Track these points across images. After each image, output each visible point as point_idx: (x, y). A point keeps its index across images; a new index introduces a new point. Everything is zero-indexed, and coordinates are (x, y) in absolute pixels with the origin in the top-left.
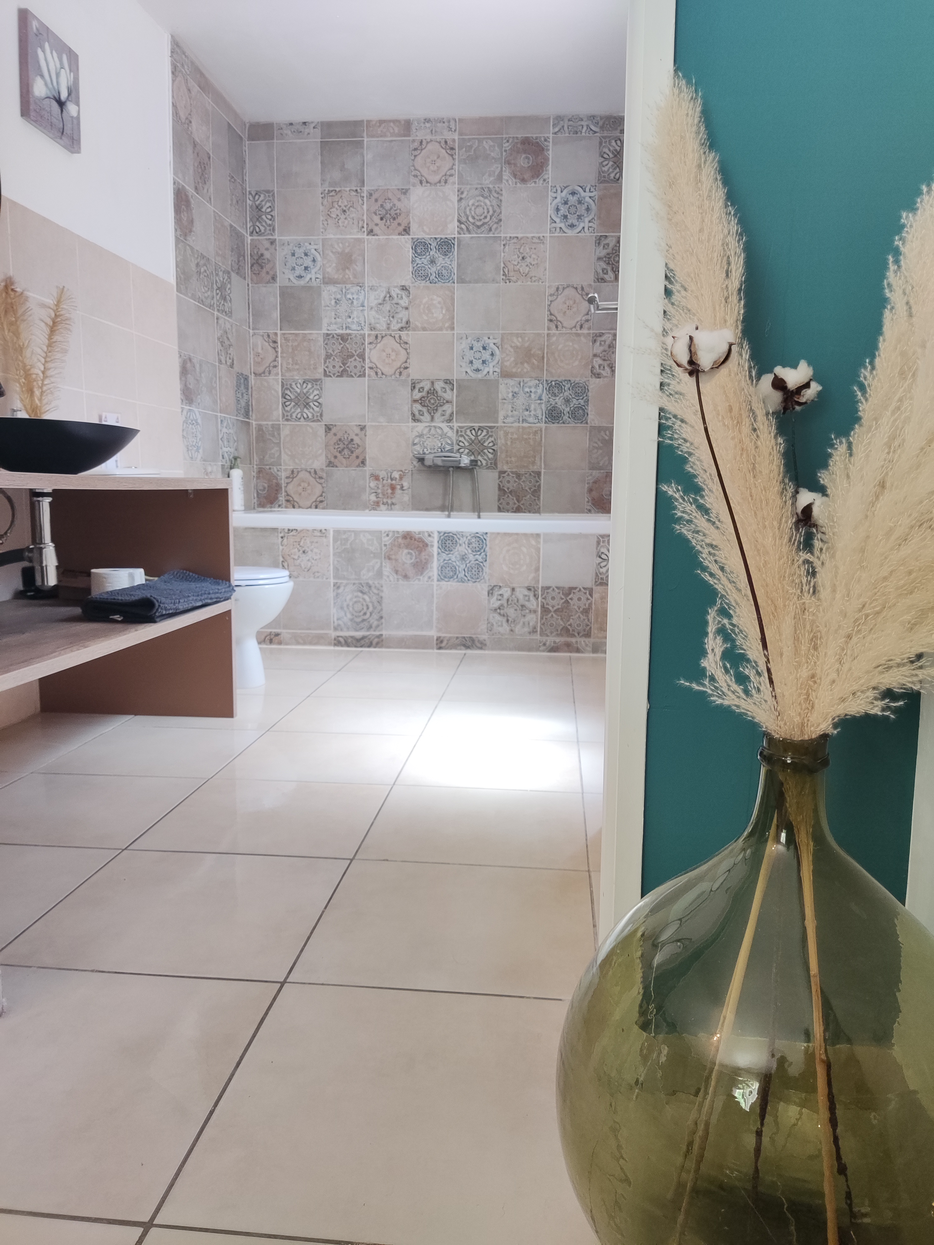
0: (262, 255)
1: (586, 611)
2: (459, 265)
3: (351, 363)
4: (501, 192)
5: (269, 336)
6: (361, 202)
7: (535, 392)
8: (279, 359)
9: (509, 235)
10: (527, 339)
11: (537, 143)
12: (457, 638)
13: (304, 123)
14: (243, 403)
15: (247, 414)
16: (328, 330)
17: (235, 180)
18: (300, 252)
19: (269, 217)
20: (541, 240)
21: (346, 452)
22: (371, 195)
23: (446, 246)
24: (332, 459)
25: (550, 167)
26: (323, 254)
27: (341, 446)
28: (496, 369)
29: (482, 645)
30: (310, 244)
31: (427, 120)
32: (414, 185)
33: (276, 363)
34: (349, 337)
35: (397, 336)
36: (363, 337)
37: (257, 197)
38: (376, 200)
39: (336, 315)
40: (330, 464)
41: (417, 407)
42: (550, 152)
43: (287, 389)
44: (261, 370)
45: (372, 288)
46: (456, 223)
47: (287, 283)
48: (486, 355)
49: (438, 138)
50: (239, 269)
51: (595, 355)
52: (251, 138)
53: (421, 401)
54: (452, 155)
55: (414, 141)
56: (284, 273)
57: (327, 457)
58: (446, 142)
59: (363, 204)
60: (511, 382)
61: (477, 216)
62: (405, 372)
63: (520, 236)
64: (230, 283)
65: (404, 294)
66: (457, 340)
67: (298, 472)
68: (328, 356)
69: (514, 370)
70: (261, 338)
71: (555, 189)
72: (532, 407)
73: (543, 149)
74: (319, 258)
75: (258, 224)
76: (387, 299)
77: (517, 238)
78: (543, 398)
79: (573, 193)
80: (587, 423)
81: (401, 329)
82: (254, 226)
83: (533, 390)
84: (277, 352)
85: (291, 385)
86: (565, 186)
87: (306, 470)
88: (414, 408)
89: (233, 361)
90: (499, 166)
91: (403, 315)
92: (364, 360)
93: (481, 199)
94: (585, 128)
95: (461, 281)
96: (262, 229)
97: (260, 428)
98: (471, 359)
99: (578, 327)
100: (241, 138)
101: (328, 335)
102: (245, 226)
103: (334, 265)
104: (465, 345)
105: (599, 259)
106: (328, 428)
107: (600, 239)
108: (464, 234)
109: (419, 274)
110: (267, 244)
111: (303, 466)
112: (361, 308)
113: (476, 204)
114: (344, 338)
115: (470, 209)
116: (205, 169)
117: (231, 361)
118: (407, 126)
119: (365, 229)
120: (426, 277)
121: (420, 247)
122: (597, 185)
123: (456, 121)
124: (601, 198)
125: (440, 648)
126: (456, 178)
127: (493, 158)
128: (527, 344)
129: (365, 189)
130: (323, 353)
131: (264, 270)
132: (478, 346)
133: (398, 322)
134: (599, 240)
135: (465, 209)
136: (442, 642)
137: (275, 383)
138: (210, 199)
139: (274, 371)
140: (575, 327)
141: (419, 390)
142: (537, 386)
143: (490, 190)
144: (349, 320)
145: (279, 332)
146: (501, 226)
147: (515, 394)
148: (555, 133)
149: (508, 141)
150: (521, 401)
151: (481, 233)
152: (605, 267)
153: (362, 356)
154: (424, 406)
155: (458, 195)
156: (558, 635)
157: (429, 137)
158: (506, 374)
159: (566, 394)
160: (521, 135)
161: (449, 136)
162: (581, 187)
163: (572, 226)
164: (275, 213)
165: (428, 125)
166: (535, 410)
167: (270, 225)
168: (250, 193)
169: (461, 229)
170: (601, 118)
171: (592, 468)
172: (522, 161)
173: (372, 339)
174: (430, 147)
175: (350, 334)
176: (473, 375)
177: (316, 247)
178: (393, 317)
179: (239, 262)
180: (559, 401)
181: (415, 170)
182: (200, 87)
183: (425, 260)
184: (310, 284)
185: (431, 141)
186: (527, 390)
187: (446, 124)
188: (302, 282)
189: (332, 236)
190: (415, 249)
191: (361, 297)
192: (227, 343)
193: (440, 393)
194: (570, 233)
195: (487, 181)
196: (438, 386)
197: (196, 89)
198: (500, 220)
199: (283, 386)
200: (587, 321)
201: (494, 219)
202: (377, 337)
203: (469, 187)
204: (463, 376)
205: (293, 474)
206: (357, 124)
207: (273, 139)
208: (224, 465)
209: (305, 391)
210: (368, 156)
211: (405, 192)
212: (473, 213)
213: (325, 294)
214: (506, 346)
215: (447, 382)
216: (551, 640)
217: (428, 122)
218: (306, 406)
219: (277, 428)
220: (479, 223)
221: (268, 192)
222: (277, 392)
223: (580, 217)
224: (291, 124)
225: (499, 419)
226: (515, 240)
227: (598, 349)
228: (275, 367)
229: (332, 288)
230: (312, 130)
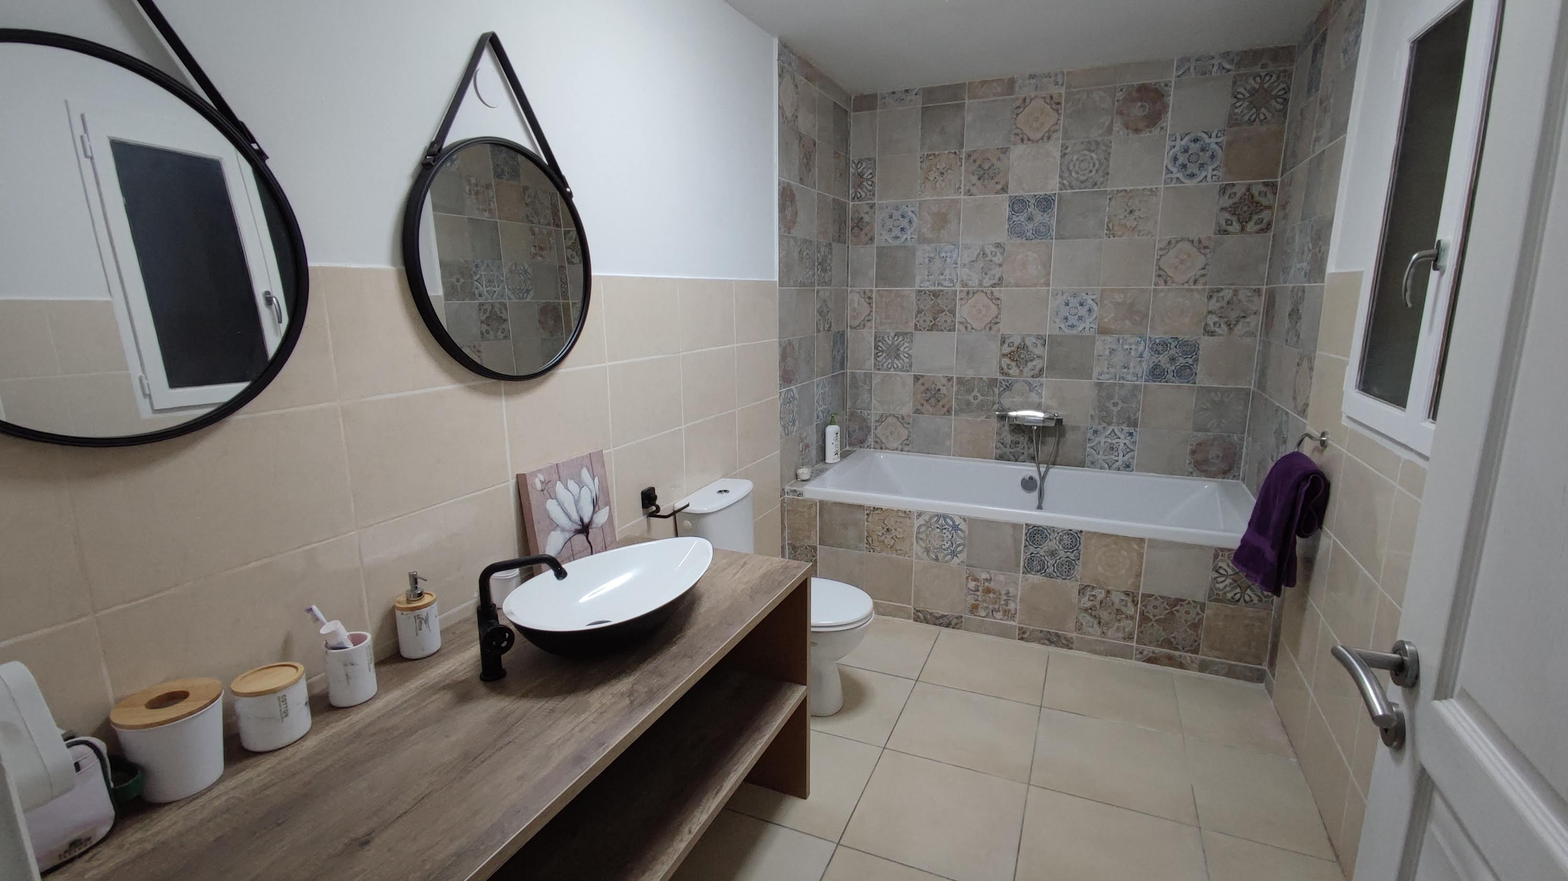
0: (862, 218)
1: (1195, 626)
2: (1058, 221)
3: (942, 318)
4: (1109, 144)
5: (865, 293)
6: (959, 163)
7: (1136, 350)
8: (874, 314)
9: (1116, 189)
10: (1129, 295)
11: (1157, 89)
12: (1041, 631)
13: (907, 91)
14: (839, 358)
15: (842, 366)
16: (921, 287)
17: (840, 154)
18: (897, 214)
19: (870, 183)
20: (1153, 192)
21: (933, 400)
22: (970, 156)
23: (1045, 203)
24: (919, 407)
25: (1170, 113)
26: (919, 215)
27: (929, 395)
28: (1093, 326)
29: (1068, 644)
30: (907, 206)
31: (1032, 77)
32: (1015, 144)
33: (870, 317)
34: (941, 293)
35: (989, 292)
36: (955, 292)
37: (859, 165)
38: (975, 161)
39: (928, 272)
40: (918, 411)
41: (1006, 361)
42: (1171, 98)
43: (879, 341)
44: (856, 323)
45: (967, 247)
46: (1057, 179)
47: (884, 244)
48: (1083, 311)
49: (1043, 94)
50: (840, 236)
51: (1210, 312)
52: (856, 110)
53: (1010, 356)
54: (1057, 110)
55: (1017, 99)
56: (881, 234)
57: (914, 406)
58: (1051, 97)
59: (961, 166)
60: (1109, 338)
61: (1081, 170)
62: (995, 328)
63: (1128, 188)
64: (831, 254)
65: (998, 251)
66: (1052, 296)
67: (887, 417)
68: (919, 311)
69: (1113, 327)
70: (858, 295)
71: (1174, 137)
72: (1132, 365)
73: (1163, 95)
74: (915, 219)
75: (859, 190)
76: (981, 255)
77: (1126, 191)
78: (1144, 355)
79: (1196, 140)
80: (1195, 383)
81: (993, 286)
82: (856, 192)
83: (1133, 347)
84: (871, 307)
85: (883, 337)
86: (1187, 132)
87: (894, 416)
88: (1002, 362)
89: (831, 324)
90: (1110, 118)
91: (997, 272)
92: (954, 315)
93: (1087, 153)
94: (1216, 68)
95: (1060, 237)
96: (863, 194)
97: (853, 376)
98: (1066, 315)
99: (1191, 282)
100: (846, 112)
101: (920, 291)
102: (847, 194)
103: (930, 226)
104: (1061, 299)
105: (1222, 209)
106: (917, 378)
107: (1225, 188)
108: (1066, 190)
109: (1015, 231)
110: (867, 209)
111: (891, 412)
112: (954, 266)
113: (1081, 158)
114: (936, 294)
115: (1074, 165)
116: (810, 157)
117: (828, 325)
118: (1010, 85)
119: (962, 190)
120: (1021, 235)
121: (1018, 204)
122: (1226, 128)
123: (1064, 74)
124: (1230, 144)
125: (1022, 639)
126: (1061, 133)
127: (1103, 109)
128: (1129, 301)
129: (964, 150)
130: (915, 308)
131: (863, 232)
132: (1074, 302)
133: (990, 279)
134: (1223, 190)
135: (1069, 163)
137: (868, 335)
138: (815, 184)
139: (868, 324)
140: (1187, 282)
141: (1009, 345)
142: (1138, 343)
143: (1097, 143)
144: (942, 277)
145: (874, 289)
146: (1107, 180)
147: (1112, 351)
148: (1178, 77)
149: (1122, 90)
150: (1119, 358)
151: (1085, 188)
152: (1229, 218)
153: (953, 312)
154: (1013, 360)
155: (1061, 151)
156: (1158, 646)
157: (1033, 94)
158: (1103, 331)
159: (1172, 352)
160: (1136, 83)
161: (1054, 90)
162: (1206, 133)
163: (1192, 176)
164: (876, 180)
165: (1033, 81)
166: (1135, 367)
167: (870, 191)
168: (853, 162)
169: (1063, 184)
170: (1237, 54)
171: (1198, 430)
172: (1137, 111)
173: (964, 295)
174: (1034, 103)
175: (942, 291)
176: (1068, 331)
177: (913, 209)
178: (986, 274)
179: (840, 230)
180: (1163, 359)
181: (1017, 128)
182: (806, 77)
183: (1022, 217)
184: (906, 244)
185: (1036, 97)
186: (1126, 347)
187: (1053, 78)
188: (898, 243)
189: (929, 198)
190: (1012, 207)
191: (955, 255)
192: (825, 310)
193: (1031, 348)
194: (1189, 183)
195: (1095, 134)
196: (1029, 342)
197: (802, 81)
198: (1108, 174)
199: (875, 339)
200: (1203, 275)
201: (1101, 173)
202: (968, 293)
203: (1073, 141)
204: (1056, 332)
205: (882, 419)
206: (960, 87)
207: (875, 108)
208: (818, 424)
209: (896, 343)
210: (969, 118)
211: (1005, 151)
212: (1077, 168)
213: (919, 254)
214: (1106, 302)
215: (1038, 337)
216: (1149, 649)
217: (1033, 78)
218: (897, 357)
219: (868, 376)
220: (1082, 178)
221: (869, 159)
222: (870, 344)
223: (1202, 166)
224: (894, 93)
225: (1093, 376)
226: (1123, 194)
227: (1214, 305)
228: (869, 321)
229: (927, 247)
230: (914, 97)
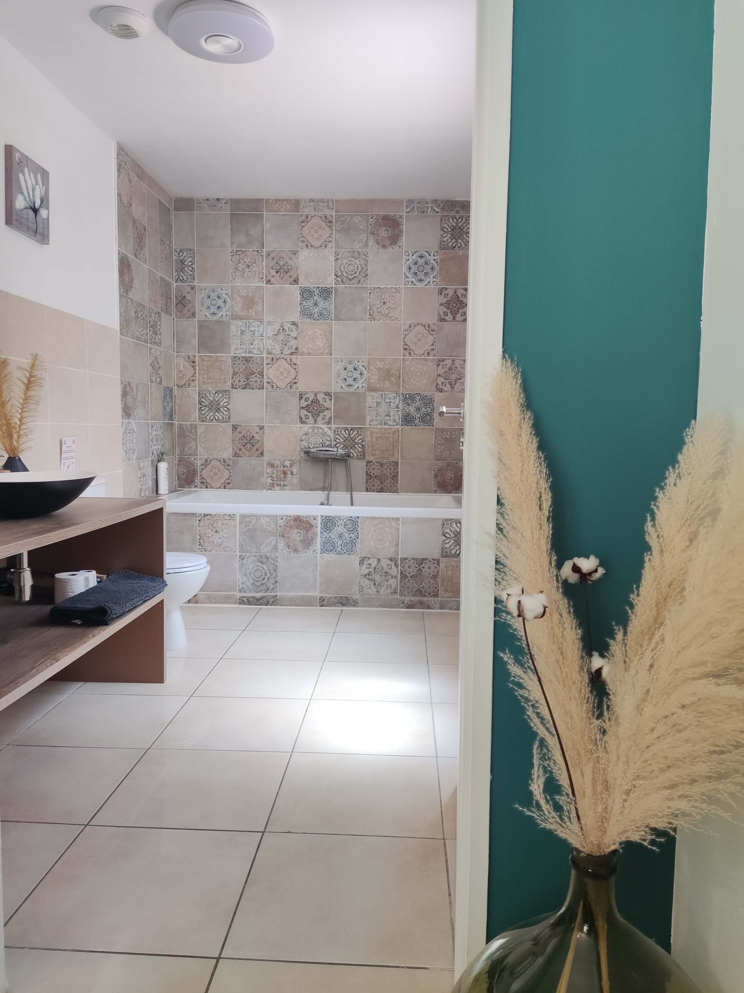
0: (185, 297)
1: (435, 577)
2: (336, 307)
3: (253, 379)
4: (367, 255)
5: (189, 357)
6: (261, 259)
7: (394, 402)
8: (197, 375)
9: (373, 286)
10: (387, 362)
11: (394, 219)
12: (336, 597)
13: (218, 199)
14: (168, 410)
15: (171, 418)
16: (235, 354)
17: (164, 242)
18: (214, 295)
19: (191, 269)
20: (398, 290)
21: (249, 446)
22: (269, 254)
23: (326, 293)
24: (238, 451)
25: (404, 237)
26: (232, 297)
27: (245, 441)
28: (364, 385)
29: (355, 603)
30: (222, 290)
31: (312, 200)
32: (302, 248)
33: (194, 378)
34: (252, 359)
35: (288, 359)
36: (262, 359)
37: (181, 254)
38: (273, 259)
39: (241, 342)
40: (236, 455)
41: (304, 412)
42: (404, 226)
43: (203, 397)
44: (183, 383)
45: (269, 323)
46: (334, 277)
47: (203, 318)
48: (356, 374)
49: (320, 214)
50: (167, 308)
51: (439, 375)
52: (176, 209)
53: (307, 408)
54: (330, 227)
55: (301, 215)
56: (201, 311)
57: (233, 449)
58: (326, 217)
59: (263, 261)
60: (376, 395)
61: (350, 271)
62: (294, 386)
63: (382, 287)
64: (160, 321)
65: (294, 327)
66: (334, 362)
67: (211, 461)
68: (235, 373)
69: (378, 386)
70: (183, 359)
71: (408, 253)
72: (392, 413)
73: (399, 224)
74: (228, 300)
75: (181, 274)
76: (281, 331)
77: (380, 288)
78: (400, 406)
79: (421, 257)
80: (433, 426)
81: (292, 354)
82: (178, 275)
83: (392, 401)
84: (195, 369)
85: (206, 394)
86: (415, 251)
87: (217, 459)
88: (301, 413)
89: (161, 379)
90: (366, 236)
91: (293, 343)
92: (263, 376)
93: (353, 259)
94: (430, 209)
95: (337, 319)
96: (185, 278)
97: (181, 427)
98: (345, 377)
99: (426, 354)
100: (169, 210)
101: (235, 357)
102: (171, 276)
103: (240, 305)
104: (340, 366)
105: (441, 304)
106: (235, 428)
107: (441, 290)
108: (340, 285)
109: (306, 313)
110: (188, 289)
111: (215, 456)
112: (261, 338)
113: (349, 263)
114: (247, 360)
115: (344, 267)
116: (142, 238)
117: (160, 379)
118: (296, 204)
119: (264, 280)
120: (311, 316)
121: (306, 293)
122: (439, 251)
123: (333, 202)
124: (442, 261)
125: (322, 606)
126: (334, 244)
127: (361, 230)
128: (387, 367)
129: (264, 249)
130: (231, 371)
131: (186, 308)
132: (350, 367)
133: (289, 349)
134: (441, 291)
135: (340, 266)
136: (323, 601)
137: (193, 393)
138: (146, 260)
139: (193, 384)
140: (423, 354)
141: (305, 400)
142: (395, 398)
143: (359, 253)
144: (252, 346)
145: (197, 355)
146: (367, 279)
147: (378, 404)
148: (408, 212)
149: (372, 218)
150: (383, 408)
151: (353, 284)
152: (445, 310)
153: (261, 374)
154: (309, 412)
155: (335, 256)
156: (413, 595)
157: (313, 213)
158: (371, 389)
159: (417, 404)
160: (382, 213)
161: (328, 212)
162: (427, 252)
163: (421, 280)
164: (195, 266)
165: (312, 204)
166: (394, 416)
167: (191, 275)
168: (176, 251)
169: (338, 281)
170: (442, 202)
171: (437, 460)
172: (383, 233)
173: (269, 361)
174: (314, 220)
175: (252, 357)
176: (347, 389)
177: (226, 292)
178: (285, 345)
179: (167, 303)
180: (412, 409)
181: (303, 237)
182: (138, 177)
183: (310, 303)
184: (222, 319)
185: (315, 216)
186: (388, 400)
187: (326, 204)
188: (215, 318)
189: (239, 284)
190: (302, 294)
191: (261, 330)
192: (157, 366)
193: (321, 402)
194: (419, 285)
195: (357, 247)
196: (320, 397)
197: (135, 178)
198: (367, 275)
199: (199, 396)
200: (433, 350)
201: (362, 274)
202: (273, 359)
203: (343, 250)
204: (339, 390)
205: (207, 462)
206: (259, 201)
207: (193, 210)
208: (153, 460)
209: (217, 399)
210: (267, 226)
211: (295, 253)
212: (346, 269)
213: (233, 327)
214: (371, 368)
215: (327, 394)
216: (408, 599)
217: (312, 202)
218: (218, 410)
219: (194, 427)
220: (351, 277)
221: (190, 250)
222: (195, 400)
223: (426, 274)
224: (208, 200)
225: (367, 422)
226: (378, 290)
227: (441, 371)
228: (194, 380)
229: (239, 323)
230: (224, 205)
